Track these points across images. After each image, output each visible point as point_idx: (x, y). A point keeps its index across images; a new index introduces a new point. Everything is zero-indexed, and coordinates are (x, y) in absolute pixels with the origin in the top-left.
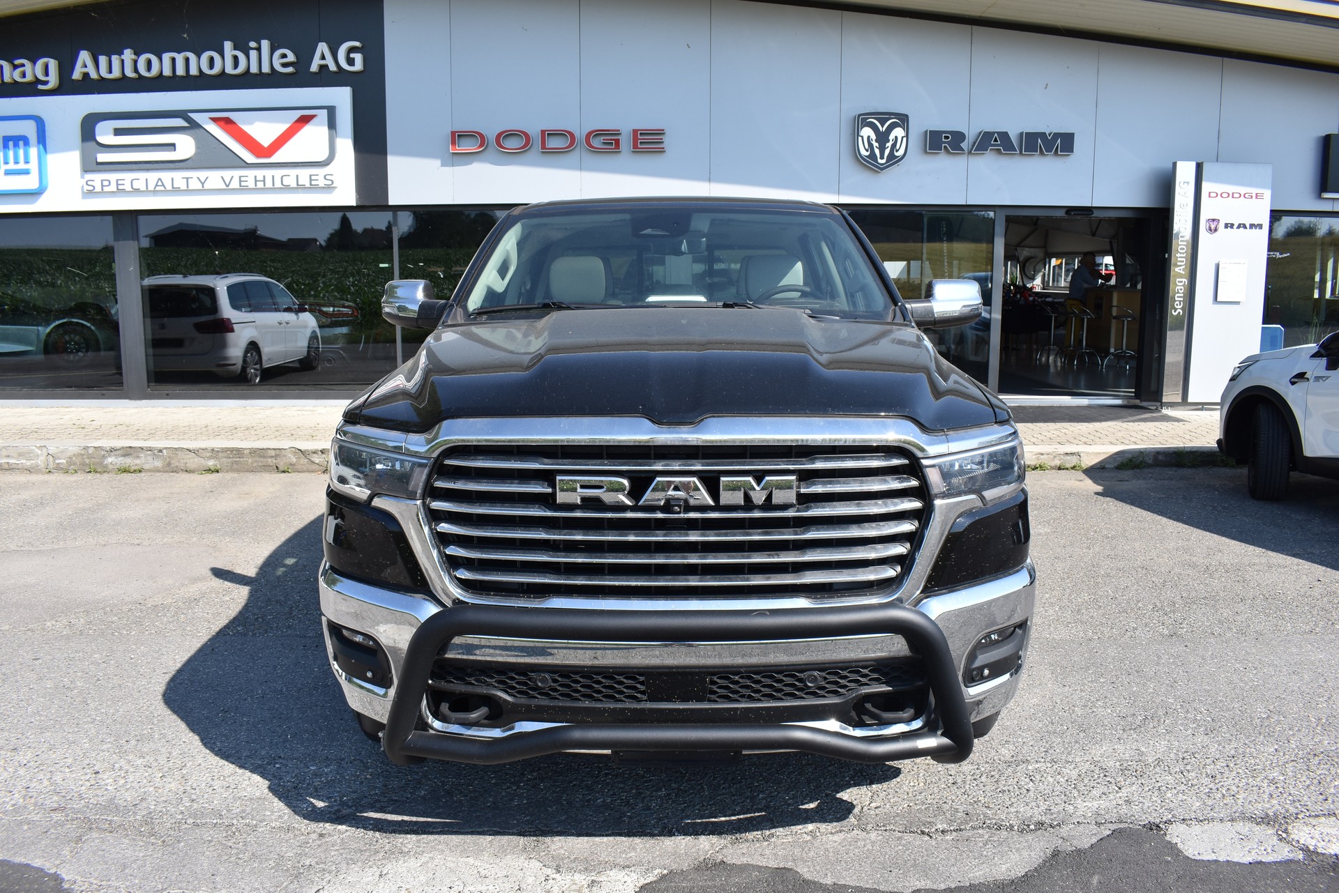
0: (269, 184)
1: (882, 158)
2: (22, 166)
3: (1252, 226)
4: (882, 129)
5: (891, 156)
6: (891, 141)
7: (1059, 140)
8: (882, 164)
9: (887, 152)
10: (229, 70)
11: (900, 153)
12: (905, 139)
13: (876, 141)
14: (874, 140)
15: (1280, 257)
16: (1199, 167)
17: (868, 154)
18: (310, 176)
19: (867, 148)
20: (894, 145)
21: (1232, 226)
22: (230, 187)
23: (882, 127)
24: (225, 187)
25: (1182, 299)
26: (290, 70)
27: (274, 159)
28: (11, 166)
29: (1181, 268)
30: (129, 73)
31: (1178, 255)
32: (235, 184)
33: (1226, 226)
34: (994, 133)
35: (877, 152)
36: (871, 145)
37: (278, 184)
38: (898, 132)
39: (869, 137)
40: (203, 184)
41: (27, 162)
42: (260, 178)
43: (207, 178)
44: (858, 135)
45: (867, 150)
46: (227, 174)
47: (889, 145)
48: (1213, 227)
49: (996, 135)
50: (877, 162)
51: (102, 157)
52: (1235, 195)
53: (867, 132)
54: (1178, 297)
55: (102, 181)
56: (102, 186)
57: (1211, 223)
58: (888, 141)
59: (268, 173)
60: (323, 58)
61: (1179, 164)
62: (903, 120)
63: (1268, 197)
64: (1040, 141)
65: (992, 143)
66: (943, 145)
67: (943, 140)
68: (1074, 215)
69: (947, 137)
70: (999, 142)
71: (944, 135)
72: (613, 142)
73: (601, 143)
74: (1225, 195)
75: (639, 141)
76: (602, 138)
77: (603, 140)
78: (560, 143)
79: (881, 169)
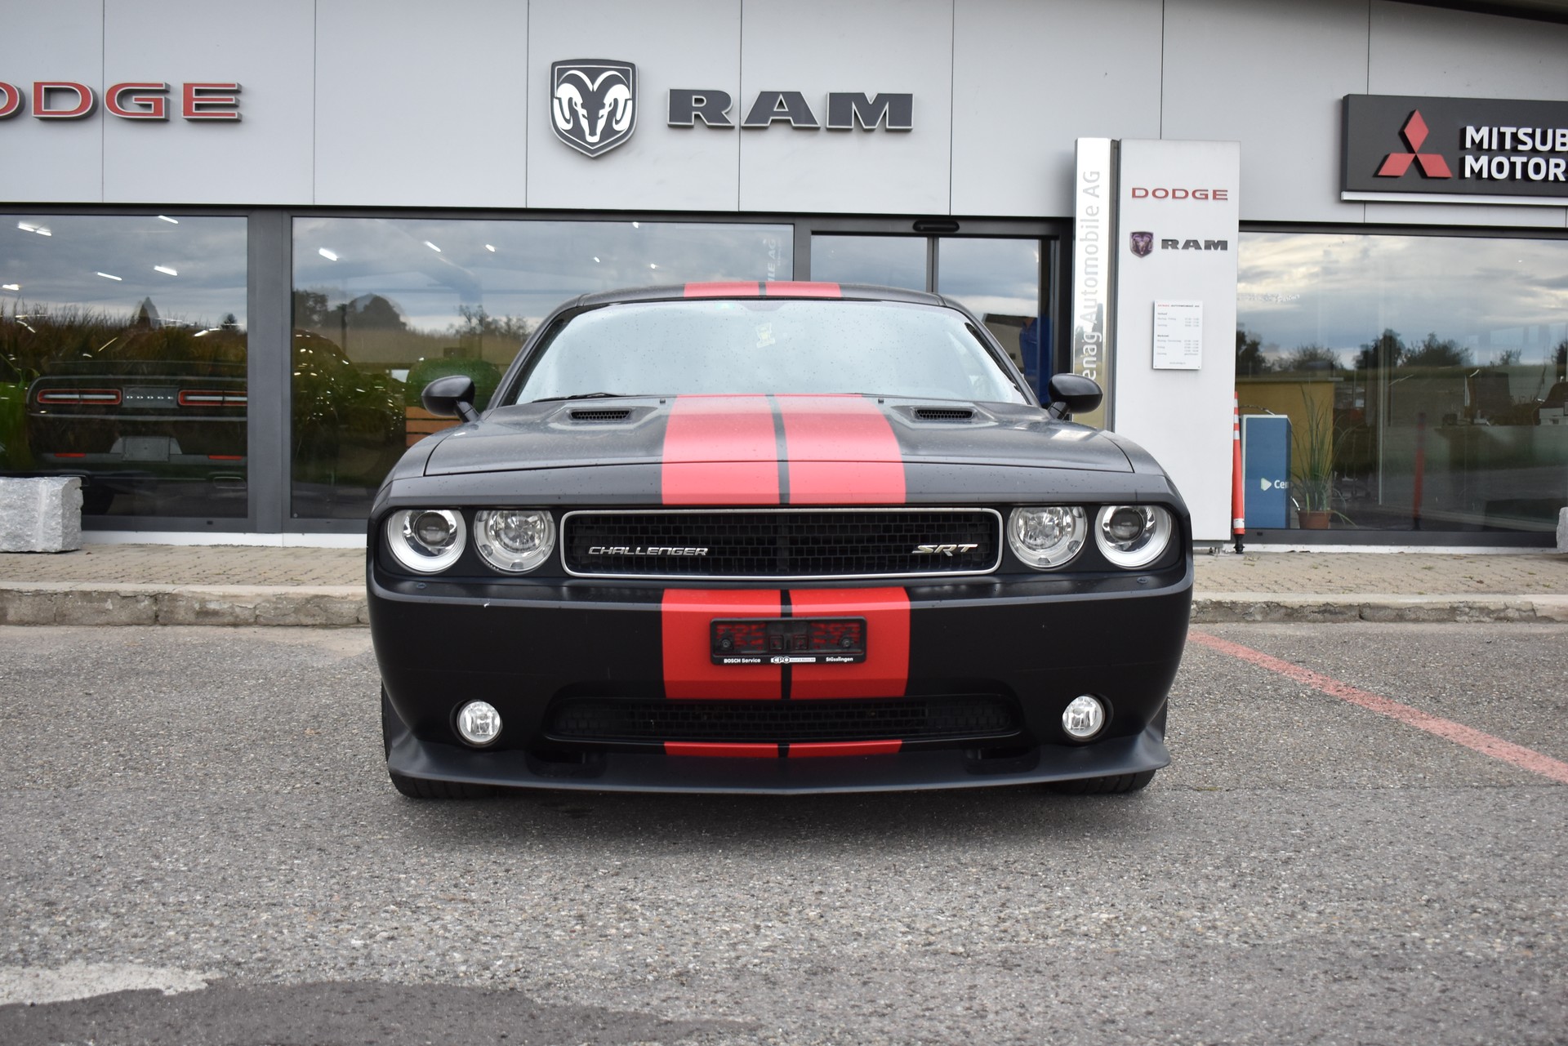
1: (593, 133)
3: (1209, 245)
4: (593, 87)
5: (608, 131)
6: (607, 106)
7: (887, 107)
8: (592, 144)
9: (601, 124)
11: (622, 126)
12: (630, 103)
13: (583, 106)
14: (579, 105)
16: (1116, 147)
17: (569, 127)
19: (568, 117)
20: (612, 114)
23: (593, 83)
25: (1094, 366)
34: (777, 94)
35: (585, 123)
36: (573, 112)
38: (619, 92)
39: (570, 100)
44: (553, 96)
45: (568, 121)
47: (604, 112)
48: (1141, 244)
49: (781, 97)
50: (584, 139)
52: (1179, 194)
53: (567, 91)
54: (1087, 362)
57: (1138, 239)
58: (603, 106)
61: (1080, 141)
62: (626, 73)
63: (1234, 196)
64: (854, 107)
65: (775, 109)
66: (694, 113)
67: (694, 105)
68: (925, 229)
69: (698, 101)
70: (787, 110)
71: (694, 97)
72: (152, 103)
73: (132, 106)
74: (1160, 193)
75: (194, 103)
76: (134, 97)
77: (136, 100)
78: (68, 105)
79: (592, 152)
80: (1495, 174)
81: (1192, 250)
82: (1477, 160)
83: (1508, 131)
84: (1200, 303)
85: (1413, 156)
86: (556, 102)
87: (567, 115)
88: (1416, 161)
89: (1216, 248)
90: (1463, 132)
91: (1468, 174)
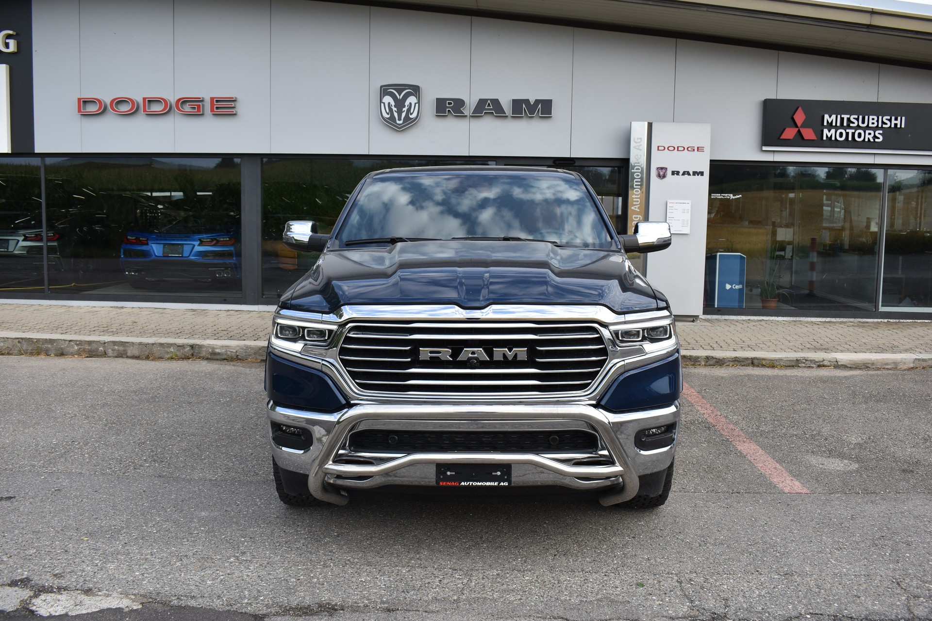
3: (695, 173)
4: (400, 97)
5: (407, 118)
6: (406, 106)
7: (540, 106)
8: (400, 124)
9: (404, 115)
11: (413, 116)
12: (417, 105)
13: (395, 107)
14: (393, 106)
15: (734, 198)
16: (650, 126)
17: (388, 116)
19: (388, 111)
20: (409, 110)
21: (678, 173)
23: (400, 96)
29: (637, 206)
31: (634, 196)
33: (673, 173)
34: (487, 100)
35: (396, 115)
36: (391, 109)
38: (412, 100)
39: (389, 103)
44: (381, 102)
45: (388, 114)
47: (405, 109)
48: (661, 173)
49: (489, 101)
50: (396, 123)
52: (680, 149)
53: (388, 99)
57: (660, 171)
58: (405, 107)
61: (633, 124)
62: (415, 90)
63: (707, 149)
64: (524, 106)
65: (486, 107)
66: (447, 109)
67: (447, 105)
68: (558, 164)
69: (450, 104)
70: (492, 107)
71: (447, 102)
72: (196, 107)
73: (187, 108)
74: (671, 149)
75: (215, 106)
76: (188, 104)
77: (189, 105)
78: (157, 108)
79: (399, 128)
80: (838, 138)
81: (686, 176)
82: (829, 131)
83: (845, 117)
84: (689, 201)
85: (797, 129)
86: (382, 104)
88: (799, 131)
89: (698, 175)
90: (823, 117)
91: (825, 138)
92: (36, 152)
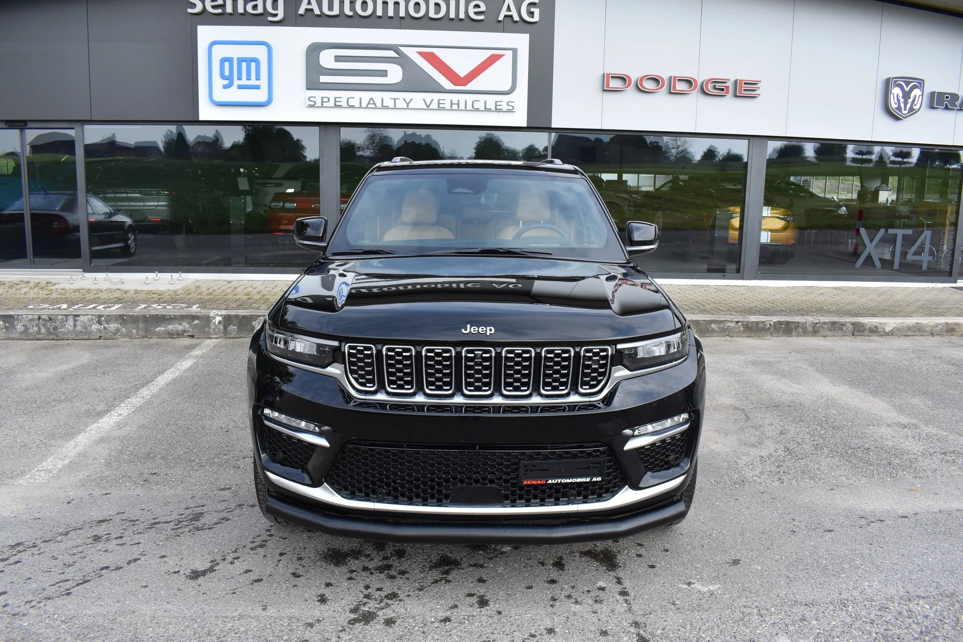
0: (462, 107)
2: (253, 82)
4: (907, 89)
5: (911, 109)
6: (912, 98)
8: (905, 114)
9: (909, 106)
10: (432, 14)
11: (916, 107)
12: (921, 97)
13: (903, 97)
14: (901, 97)
17: (896, 106)
18: (496, 102)
20: (913, 101)
22: (430, 108)
23: (907, 87)
24: (426, 108)
26: (482, 17)
27: (469, 87)
28: (244, 82)
30: (348, 11)
32: (434, 105)
35: (902, 105)
36: (898, 100)
37: (469, 107)
38: (917, 92)
39: (898, 94)
40: (408, 104)
41: (258, 78)
42: (455, 101)
43: (412, 99)
44: (891, 93)
45: (896, 104)
46: (428, 97)
50: (901, 112)
51: (324, 79)
53: (896, 90)
55: (322, 98)
56: (322, 102)
58: (910, 98)
59: (462, 98)
60: (509, 9)
62: (920, 83)
67: (944, 99)
71: (945, 96)
72: (724, 88)
75: (742, 88)
76: (716, 84)
78: (686, 87)
79: (904, 118)
86: (892, 95)
87: (896, 101)
92: (552, 127)
